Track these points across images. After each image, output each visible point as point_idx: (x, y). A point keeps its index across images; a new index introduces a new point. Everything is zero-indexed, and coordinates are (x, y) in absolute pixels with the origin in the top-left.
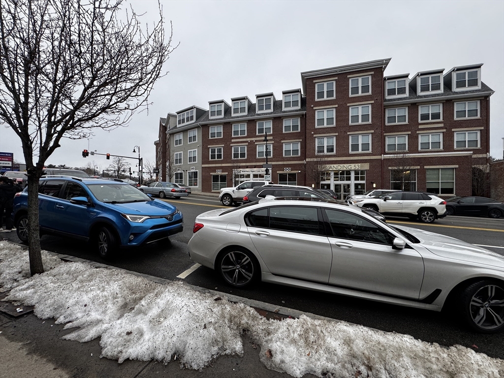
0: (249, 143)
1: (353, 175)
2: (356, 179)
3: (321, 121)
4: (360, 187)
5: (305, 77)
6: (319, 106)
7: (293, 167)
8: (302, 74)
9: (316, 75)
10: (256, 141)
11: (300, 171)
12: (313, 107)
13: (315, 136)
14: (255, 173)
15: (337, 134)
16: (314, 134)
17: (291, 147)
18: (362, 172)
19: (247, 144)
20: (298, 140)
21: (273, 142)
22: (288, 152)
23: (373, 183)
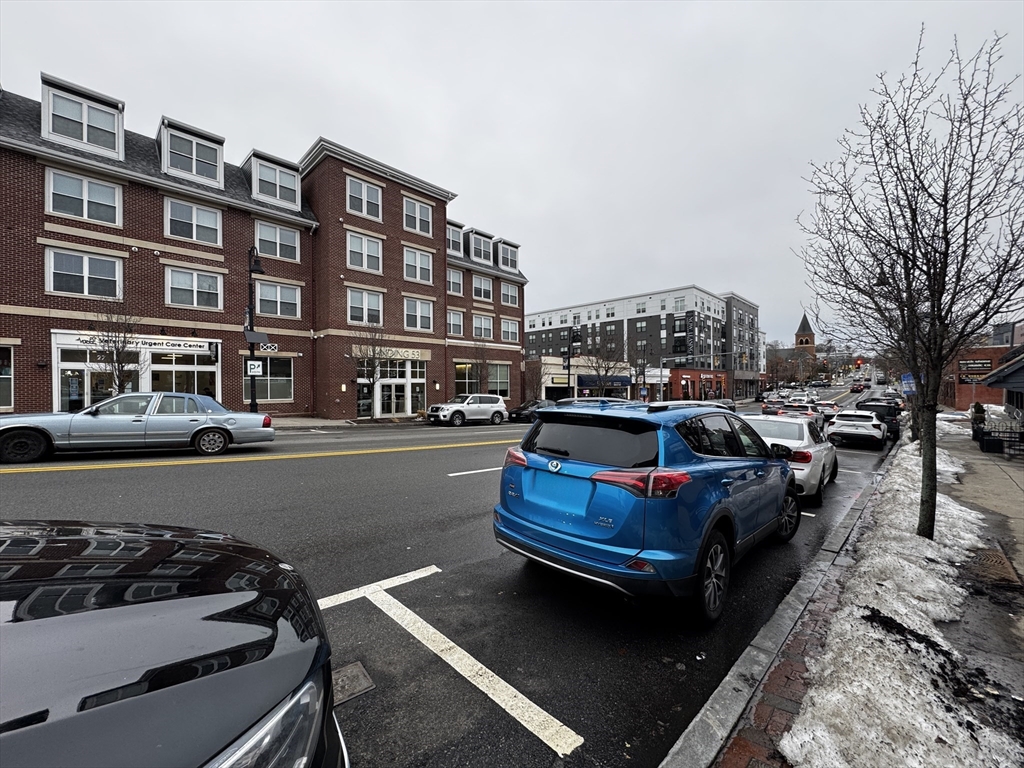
0: (131, 252)
1: (408, 369)
2: (414, 375)
3: (357, 256)
4: (418, 389)
5: (327, 150)
6: (354, 225)
7: (285, 343)
8: (321, 140)
9: (349, 159)
10: (164, 254)
11: (301, 355)
12: (342, 223)
13: (346, 283)
14: (157, 349)
15: (385, 291)
16: (344, 279)
17: (277, 295)
18: (422, 364)
19: (126, 255)
20: (295, 282)
21: (226, 271)
22: (268, 304)
23: (435, 382)
